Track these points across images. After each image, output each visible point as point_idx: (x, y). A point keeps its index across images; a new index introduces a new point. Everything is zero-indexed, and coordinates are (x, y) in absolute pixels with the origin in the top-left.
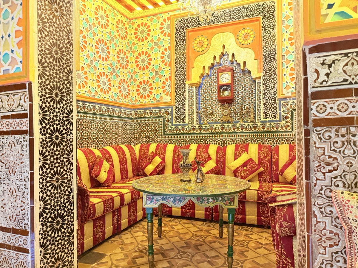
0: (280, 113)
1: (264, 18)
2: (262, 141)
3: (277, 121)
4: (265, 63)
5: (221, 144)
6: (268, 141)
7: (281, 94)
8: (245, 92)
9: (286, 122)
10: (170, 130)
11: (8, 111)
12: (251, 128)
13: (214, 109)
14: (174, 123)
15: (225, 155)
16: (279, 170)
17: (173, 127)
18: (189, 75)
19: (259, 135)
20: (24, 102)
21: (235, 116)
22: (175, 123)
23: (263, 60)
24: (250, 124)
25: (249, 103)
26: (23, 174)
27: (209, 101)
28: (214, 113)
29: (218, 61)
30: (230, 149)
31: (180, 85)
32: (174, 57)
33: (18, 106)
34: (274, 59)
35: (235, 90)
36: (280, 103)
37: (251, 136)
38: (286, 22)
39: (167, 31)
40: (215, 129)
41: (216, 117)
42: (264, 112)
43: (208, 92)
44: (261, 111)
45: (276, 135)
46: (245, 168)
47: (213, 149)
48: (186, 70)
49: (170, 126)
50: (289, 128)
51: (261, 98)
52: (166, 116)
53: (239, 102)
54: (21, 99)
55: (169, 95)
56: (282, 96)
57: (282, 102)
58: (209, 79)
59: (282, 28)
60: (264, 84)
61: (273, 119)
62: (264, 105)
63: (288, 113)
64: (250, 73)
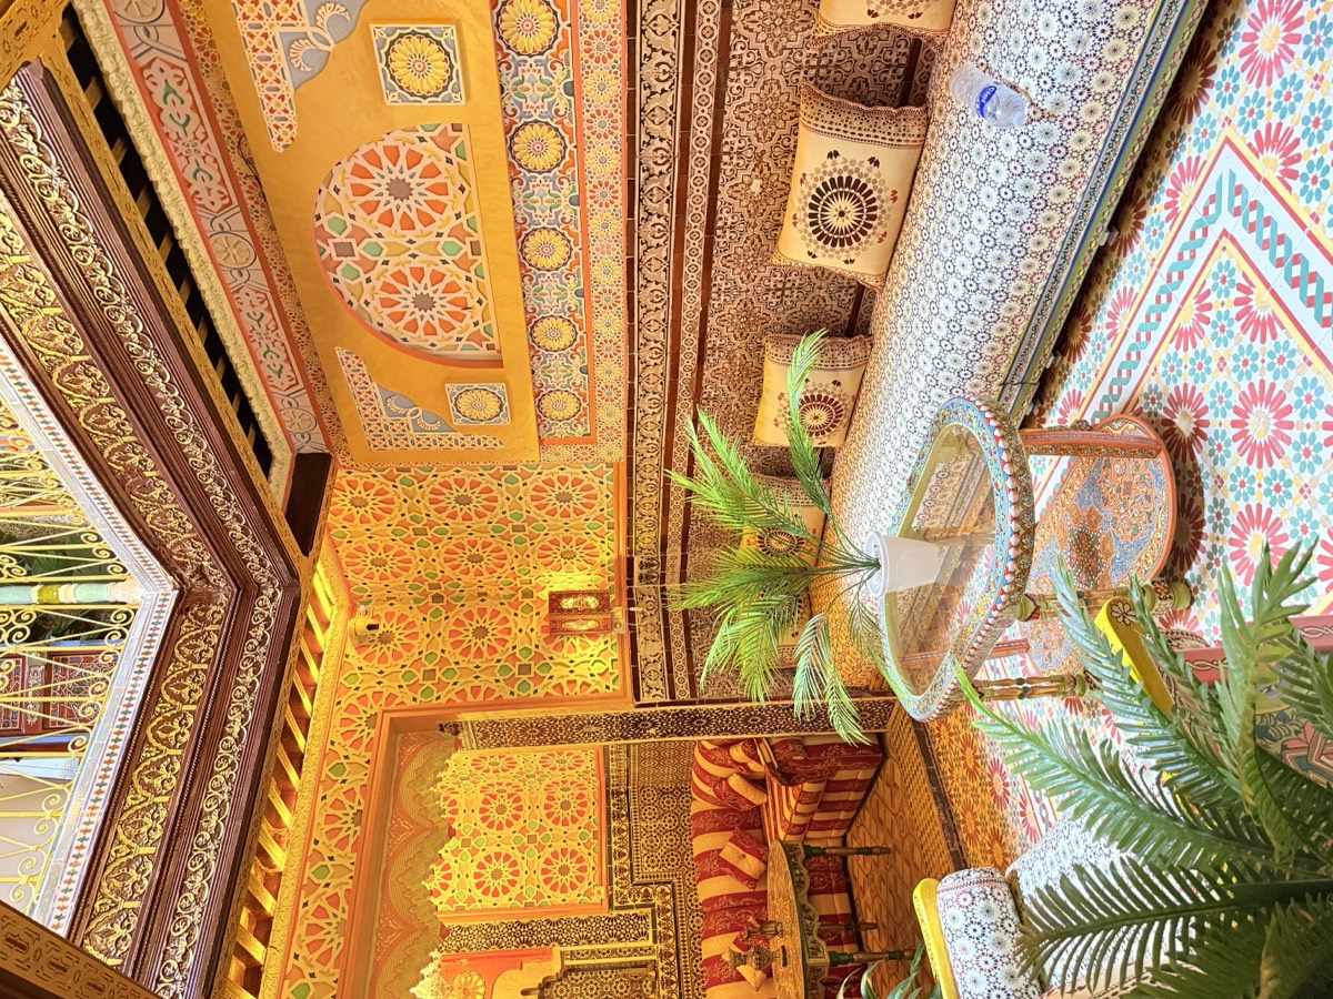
0: (638, 907)
3: (653, 912)
4: (533, 942)
7: (600, 908)
9: (655, 895)
12: (670, 964)
19: (684, 945)
23: (527, 948)
25: (611, 984)
34: (527, 925)
37: (685, 962)
38: (461, 904)
42: (636, 939)
44: (632, 946)
45: (682, 913)
50: (666, 888)
51: (606, 946)
56: (606, 905)
57: (616, 904)
59: (471, 911)
60: (577, 944)
61: (649, 920)
62: (620, 940)
63: (638, 893)
64: (546, 984)
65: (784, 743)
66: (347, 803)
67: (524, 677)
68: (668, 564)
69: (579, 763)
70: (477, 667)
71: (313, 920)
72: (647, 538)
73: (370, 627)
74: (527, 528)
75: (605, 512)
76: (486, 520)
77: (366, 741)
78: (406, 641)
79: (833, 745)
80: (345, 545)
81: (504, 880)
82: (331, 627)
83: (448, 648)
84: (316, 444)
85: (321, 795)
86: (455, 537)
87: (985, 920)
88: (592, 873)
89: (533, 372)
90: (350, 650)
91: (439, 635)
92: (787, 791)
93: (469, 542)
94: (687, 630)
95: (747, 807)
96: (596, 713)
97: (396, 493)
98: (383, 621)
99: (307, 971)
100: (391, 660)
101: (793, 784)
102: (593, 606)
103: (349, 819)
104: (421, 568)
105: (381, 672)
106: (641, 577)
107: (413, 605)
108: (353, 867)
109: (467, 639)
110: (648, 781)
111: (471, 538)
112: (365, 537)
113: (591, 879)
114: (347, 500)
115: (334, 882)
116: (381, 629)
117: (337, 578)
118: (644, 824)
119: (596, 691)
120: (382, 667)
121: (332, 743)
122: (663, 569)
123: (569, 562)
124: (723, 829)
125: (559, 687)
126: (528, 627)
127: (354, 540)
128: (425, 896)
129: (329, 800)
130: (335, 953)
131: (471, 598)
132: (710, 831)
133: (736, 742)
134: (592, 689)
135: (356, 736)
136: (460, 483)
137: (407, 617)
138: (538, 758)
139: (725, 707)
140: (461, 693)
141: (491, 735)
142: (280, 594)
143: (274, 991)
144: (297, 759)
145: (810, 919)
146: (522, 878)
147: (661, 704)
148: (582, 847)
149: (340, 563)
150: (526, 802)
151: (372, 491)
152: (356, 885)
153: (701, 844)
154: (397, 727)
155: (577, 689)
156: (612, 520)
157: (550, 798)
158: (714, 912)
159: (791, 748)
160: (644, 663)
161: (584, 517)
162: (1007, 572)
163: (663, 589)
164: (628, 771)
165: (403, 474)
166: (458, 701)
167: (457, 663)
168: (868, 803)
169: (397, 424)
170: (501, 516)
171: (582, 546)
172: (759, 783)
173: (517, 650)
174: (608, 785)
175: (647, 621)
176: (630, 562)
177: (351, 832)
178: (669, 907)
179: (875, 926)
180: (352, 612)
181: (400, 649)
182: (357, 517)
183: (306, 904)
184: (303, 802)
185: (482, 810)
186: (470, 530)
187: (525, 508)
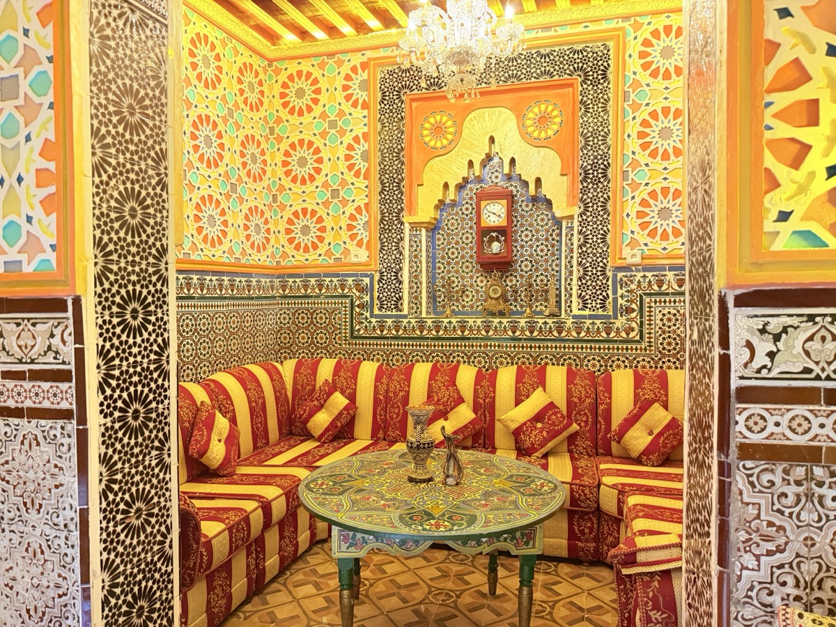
0: (615, 300)
1: (584, 82)
2: (575, 360)
3: (608, 317)
4: (585, 184)
5: (483, 364)
6: (589, 361)
7: (617, 257)
8: (537, 246)
9: (628, 320)
10: (366, 327)
11: (20, 362)
12: (550, 331)
13: (467, 281)
14: (376, 312)
15: (494, 392)
16: (613, 429)
17: (373, 320)
18: (411, 202)
19: (569, 348)
20: (61, 345)
21: (516, 300)
22: (379, 313)
23: (580, 178)
24: (550, 321)
25: (546, 270)
26: (61, 512)
27: (457, 263)
28: (467, 290)
29: (477, 174)
30: (506, 378)
31: (391, 223)
32: (376, 158)
33: (45, 353)
34: (605, 176)
35: (516, 241)
36: (615, 276)
37: (552, 347)
38: (632, 96)
39: (361, 96)
40: (471, 330)
41: (472, 300)
42: (579, 296)
43: (454, 242)
44: (574, 292)
45: (604, 349)
46: (539, 425)
47: (466, 377)
48: (404, 190)
49: (366, 318)
50: (635, 333)
51: (575, 262)
52: (358, 294)
53: (523, 267)
54: (52, 336)
55: (364, 246)
56: (619, 263)
57: (620, 275)
58: (458, 213)
59: (624, 109)
60: (580, 232)
61: (600, 312)
62: (580, 279)
63: (632, 301)
64: (546, 203)
88: (659, 248)
113: (651, 246)
146: (657, 164)
147: (726, 362)
158: (595, 385)
178: (612, 335)
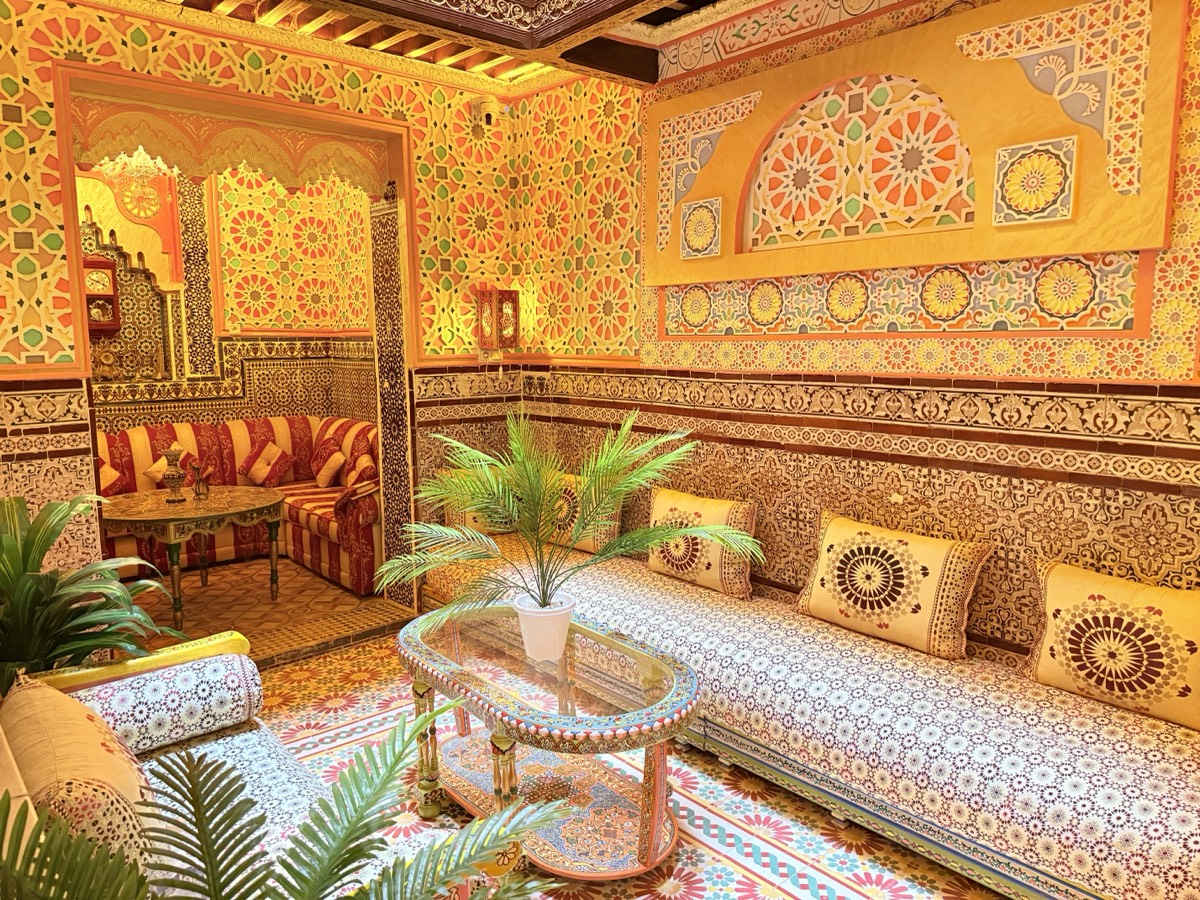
0: (222, 365)
3: (218, 379)
4: (188, 265)
7: (221, 328)
9: (233, 380)
12: (169, 393)
15: (130, 451)
16: (238, 467)
19: (186, 406)
20: (78, 409)
21: (121, 366)
23: (183, 259)
25: (150, 337)
33: (65, 414)
34: (204, 260)
35: (119, 309)
37: (171, 407)
38: (224, 197)
42: (191, 362)
44: (186, 359)
45: (216, 405)
50: (239, 391)
51: (185, 333)
53: (127, 333)
54: (70, 403)
56: (224, 334)
57: (224, 344)
59: (217, 206)
60: (187, 306)
61: (209, 375)
62: (191, 347)
63: (235, 365)
64: (149, 276)
65: (375, 506)
66: (322, 89)
67: (438, 264)
68: (542, 404)
69: (356, 313)
70: (449, 219)
71: (208, 52)
72: (567, 385)
73: (488, 117)
74: (580, 272)
75: (593, 346)
76: (589, 232)
77: (381, 109)
78: (475, 151)
79: (373, 551)
80: (568, 94)
81: (246, 239)
82: (490, 79)
83: (467, 192)
84: (667, 68)
85: (330, 64)
86: (573, 202)
87: (213, 700)
88: (253, 322)
89: (729, 283)
90: (467, 97)
91: (480, 183)
92: (330, 506)
93: (567, 215)
94: (481, 420)
95: (314, 468)
96: (404, 332)
97: (617, 146)
98: (494, 130)
99: (159, 44)
100: (457, 136)
101: (336, 513)
102: (505, 332)
103: (306, 91)
104: (543, 167)
105: (445, 126)
106: (530, 378)
107: (509, 158)
108: (259, 93)
109: (475, 210)
110: (338, 377)
111: (572, 218)
112: (574, 114)
113: (247, 321)
114: (611, 98)
115: (245, 74)
116: (486, 127)
117: (535, 86)
118: (298, 372)
119: (425, 333)
120: (450, 127)
121: (379, 77)
122: (538, 399)
123: (546, 311)
124: (294, 445)
125: (429, 297)
126: (485, 269)
127: (572, 103)
128: (232, 163)
129: (324, 72)
130: (176, 73)
131: (514, 215)
132: (292, 434)
133: (375, 459)
134: (427, 329)
135: (386, 101)
136: (625, 208)
137: (497, 152)
138: (360, 274)
139: (409, 453)
140: (425, 202)
141: (384, 231)
142: (525, 29)
143: (140, 11)
144: (364, 42)
145: (211, 527)
146: (247, 256)
147: (412, 394)
148: (277, 313)
149: (551, 89)
150: (319, 261)
151: (619, 122)
152: (242, 95)
153: (280, 425)
154: (394, 139)
155: (427, 315)
156: (585, 353)
157: (323, 284)
158: (217, 435)
159: (370, 512)
160: (451, 378)
161: (589, 326)
162: (538, 727)
163: (517, 399)
164: (348, 358)
165: (635, 153)
166: (417, 200)
167: (452, 200)
168: (318, 579)
169: (684, 149)
170: (592, 247)
171: (561, 324)
172: (337, 480)
173: (464, 258)
174: (335, 339)
175: (489, 382)
176: (545, 368)
177: (294, 92)
178: (222, 393)
179: (205, 584)
180: (504, 100)
181: (467, 145)
182: (595, 107)
183: (224, 45)
184: (323, 46)
185: (312, 220)
186: (579, 216)
187: (599, 271)
